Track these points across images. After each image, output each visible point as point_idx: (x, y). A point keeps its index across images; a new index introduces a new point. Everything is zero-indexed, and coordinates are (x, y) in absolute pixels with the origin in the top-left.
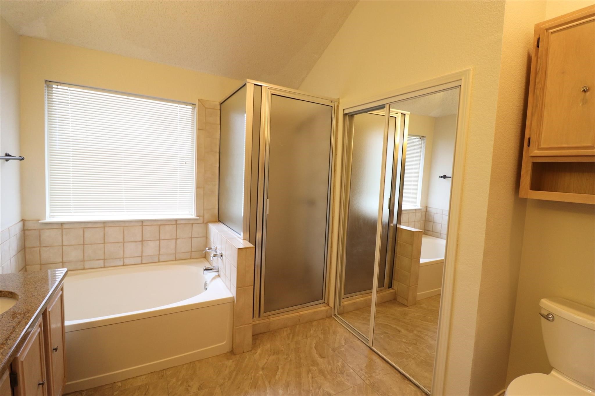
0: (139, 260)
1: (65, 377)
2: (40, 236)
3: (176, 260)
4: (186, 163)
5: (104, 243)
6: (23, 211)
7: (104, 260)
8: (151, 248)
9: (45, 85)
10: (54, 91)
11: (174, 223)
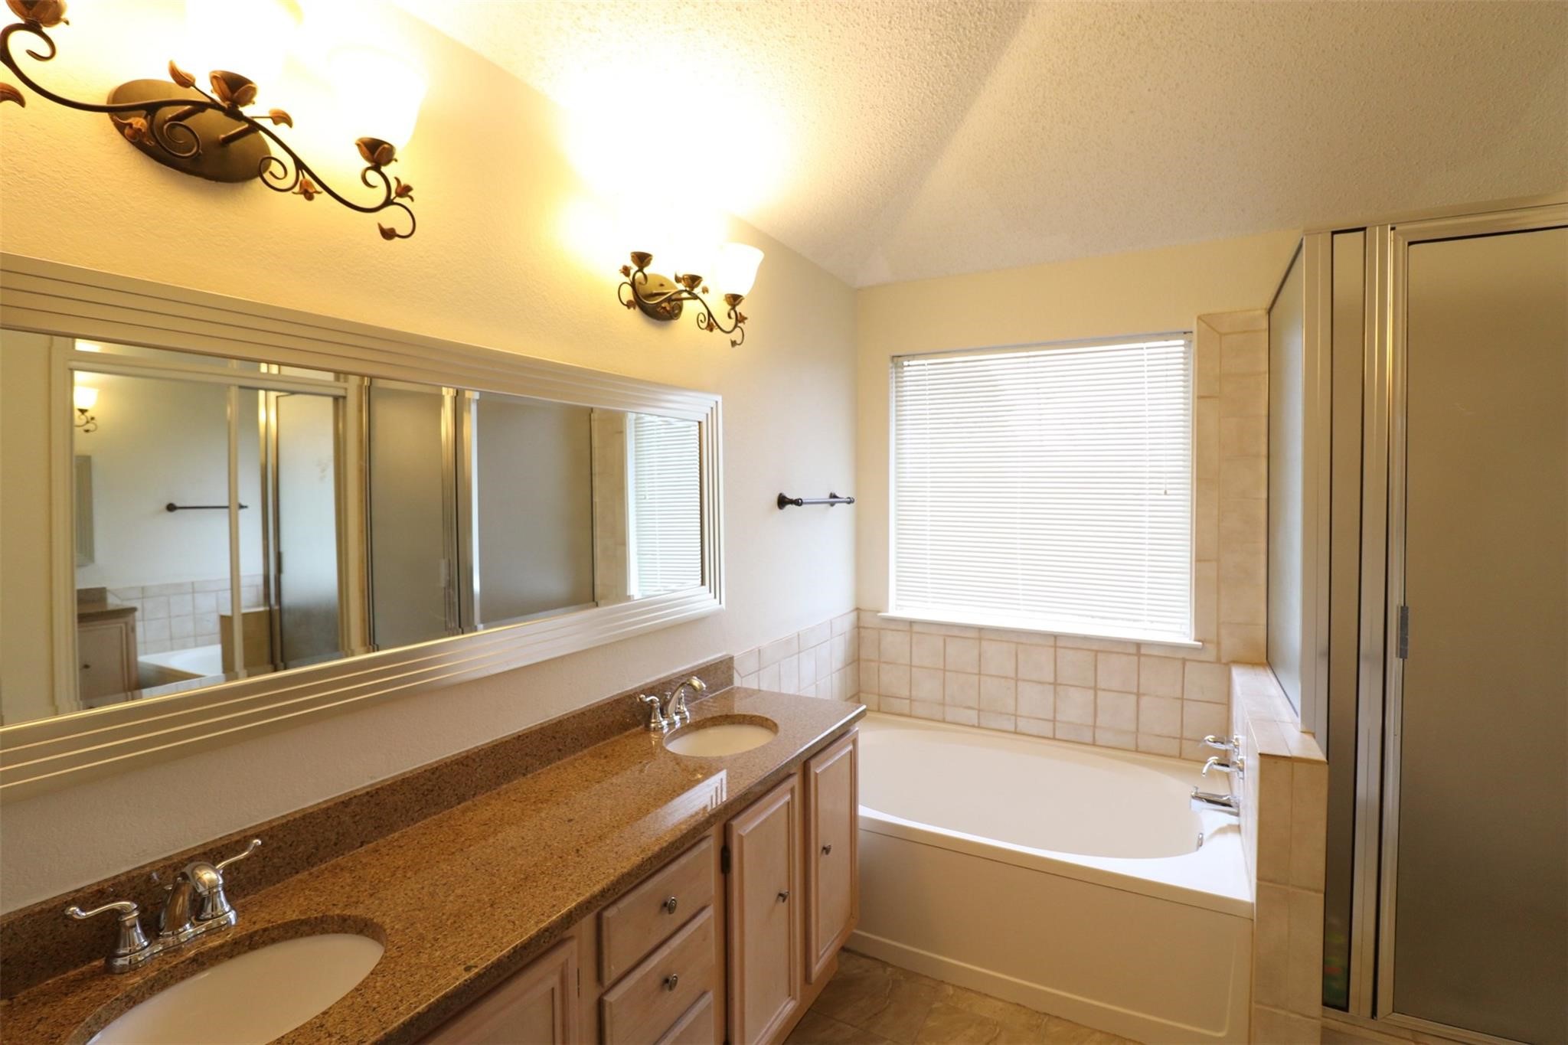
0: (1046, 729)
1: (851, 914)
2: (879, 644)
3: (1137, 751)
4: (1166, 493)
5: (980, 674)
6: (858, 594)
7: (979, 711)
8: (1075, 707)
9: (891, 365)
10: (906, 371)
11: (1133, 650)
